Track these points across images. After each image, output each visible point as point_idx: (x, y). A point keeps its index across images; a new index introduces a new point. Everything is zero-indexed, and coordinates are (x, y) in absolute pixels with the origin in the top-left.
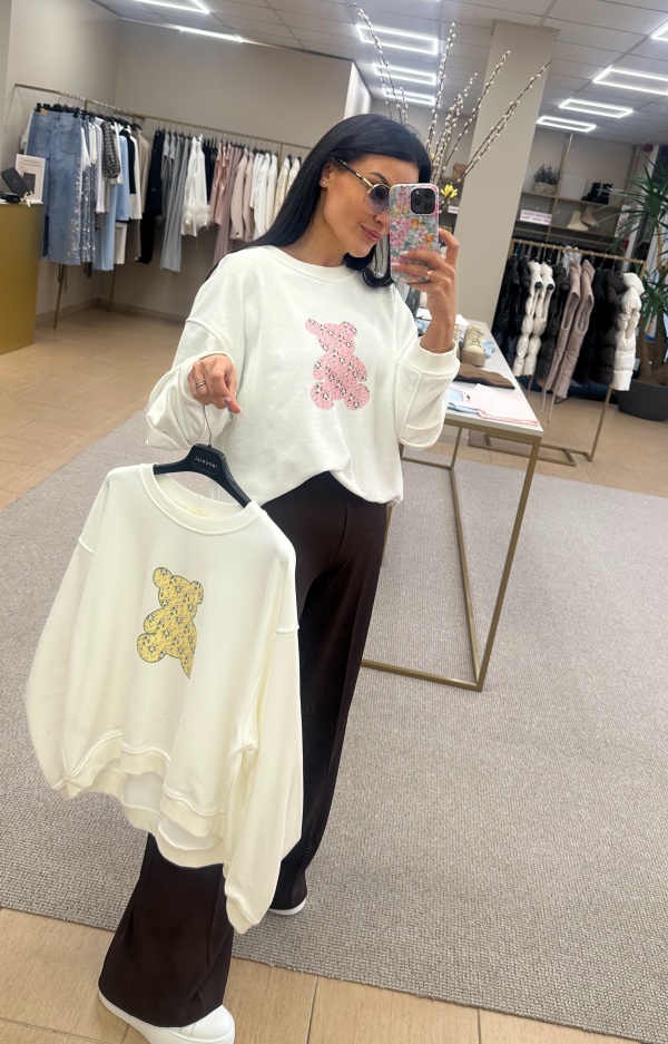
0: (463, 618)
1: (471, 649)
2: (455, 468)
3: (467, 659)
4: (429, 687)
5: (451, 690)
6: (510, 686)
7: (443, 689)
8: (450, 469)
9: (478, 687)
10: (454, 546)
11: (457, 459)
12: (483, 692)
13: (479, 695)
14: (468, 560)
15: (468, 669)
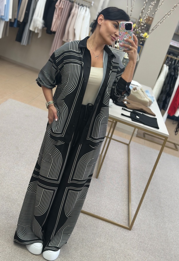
0: (127, 203)
1: (129, 214)
2: (130, 145)
3: (126, 218)
4: (111, 226)
5: (119, 228)
6: (142, 230)
7: (116, 227)
8: (128, 145)
9: (130, 228)
10: (126, 175)
11: (131, 141)
12: (132, 231)
13: (130, 231)
14: (131, 181)
15: (127, 221)
